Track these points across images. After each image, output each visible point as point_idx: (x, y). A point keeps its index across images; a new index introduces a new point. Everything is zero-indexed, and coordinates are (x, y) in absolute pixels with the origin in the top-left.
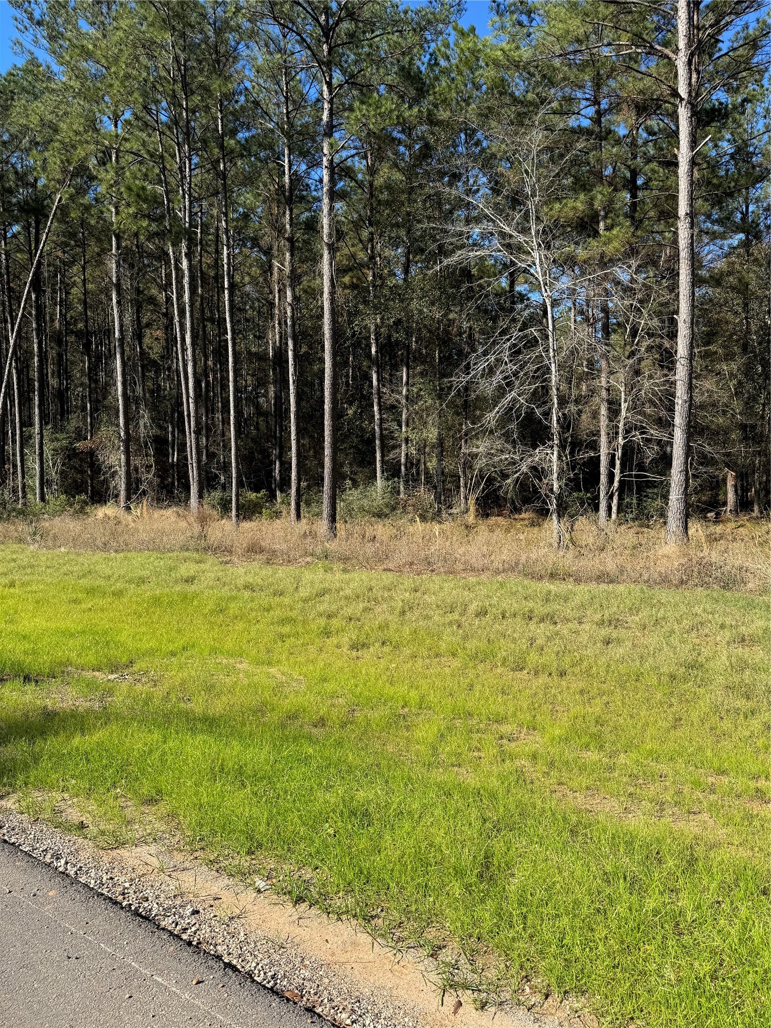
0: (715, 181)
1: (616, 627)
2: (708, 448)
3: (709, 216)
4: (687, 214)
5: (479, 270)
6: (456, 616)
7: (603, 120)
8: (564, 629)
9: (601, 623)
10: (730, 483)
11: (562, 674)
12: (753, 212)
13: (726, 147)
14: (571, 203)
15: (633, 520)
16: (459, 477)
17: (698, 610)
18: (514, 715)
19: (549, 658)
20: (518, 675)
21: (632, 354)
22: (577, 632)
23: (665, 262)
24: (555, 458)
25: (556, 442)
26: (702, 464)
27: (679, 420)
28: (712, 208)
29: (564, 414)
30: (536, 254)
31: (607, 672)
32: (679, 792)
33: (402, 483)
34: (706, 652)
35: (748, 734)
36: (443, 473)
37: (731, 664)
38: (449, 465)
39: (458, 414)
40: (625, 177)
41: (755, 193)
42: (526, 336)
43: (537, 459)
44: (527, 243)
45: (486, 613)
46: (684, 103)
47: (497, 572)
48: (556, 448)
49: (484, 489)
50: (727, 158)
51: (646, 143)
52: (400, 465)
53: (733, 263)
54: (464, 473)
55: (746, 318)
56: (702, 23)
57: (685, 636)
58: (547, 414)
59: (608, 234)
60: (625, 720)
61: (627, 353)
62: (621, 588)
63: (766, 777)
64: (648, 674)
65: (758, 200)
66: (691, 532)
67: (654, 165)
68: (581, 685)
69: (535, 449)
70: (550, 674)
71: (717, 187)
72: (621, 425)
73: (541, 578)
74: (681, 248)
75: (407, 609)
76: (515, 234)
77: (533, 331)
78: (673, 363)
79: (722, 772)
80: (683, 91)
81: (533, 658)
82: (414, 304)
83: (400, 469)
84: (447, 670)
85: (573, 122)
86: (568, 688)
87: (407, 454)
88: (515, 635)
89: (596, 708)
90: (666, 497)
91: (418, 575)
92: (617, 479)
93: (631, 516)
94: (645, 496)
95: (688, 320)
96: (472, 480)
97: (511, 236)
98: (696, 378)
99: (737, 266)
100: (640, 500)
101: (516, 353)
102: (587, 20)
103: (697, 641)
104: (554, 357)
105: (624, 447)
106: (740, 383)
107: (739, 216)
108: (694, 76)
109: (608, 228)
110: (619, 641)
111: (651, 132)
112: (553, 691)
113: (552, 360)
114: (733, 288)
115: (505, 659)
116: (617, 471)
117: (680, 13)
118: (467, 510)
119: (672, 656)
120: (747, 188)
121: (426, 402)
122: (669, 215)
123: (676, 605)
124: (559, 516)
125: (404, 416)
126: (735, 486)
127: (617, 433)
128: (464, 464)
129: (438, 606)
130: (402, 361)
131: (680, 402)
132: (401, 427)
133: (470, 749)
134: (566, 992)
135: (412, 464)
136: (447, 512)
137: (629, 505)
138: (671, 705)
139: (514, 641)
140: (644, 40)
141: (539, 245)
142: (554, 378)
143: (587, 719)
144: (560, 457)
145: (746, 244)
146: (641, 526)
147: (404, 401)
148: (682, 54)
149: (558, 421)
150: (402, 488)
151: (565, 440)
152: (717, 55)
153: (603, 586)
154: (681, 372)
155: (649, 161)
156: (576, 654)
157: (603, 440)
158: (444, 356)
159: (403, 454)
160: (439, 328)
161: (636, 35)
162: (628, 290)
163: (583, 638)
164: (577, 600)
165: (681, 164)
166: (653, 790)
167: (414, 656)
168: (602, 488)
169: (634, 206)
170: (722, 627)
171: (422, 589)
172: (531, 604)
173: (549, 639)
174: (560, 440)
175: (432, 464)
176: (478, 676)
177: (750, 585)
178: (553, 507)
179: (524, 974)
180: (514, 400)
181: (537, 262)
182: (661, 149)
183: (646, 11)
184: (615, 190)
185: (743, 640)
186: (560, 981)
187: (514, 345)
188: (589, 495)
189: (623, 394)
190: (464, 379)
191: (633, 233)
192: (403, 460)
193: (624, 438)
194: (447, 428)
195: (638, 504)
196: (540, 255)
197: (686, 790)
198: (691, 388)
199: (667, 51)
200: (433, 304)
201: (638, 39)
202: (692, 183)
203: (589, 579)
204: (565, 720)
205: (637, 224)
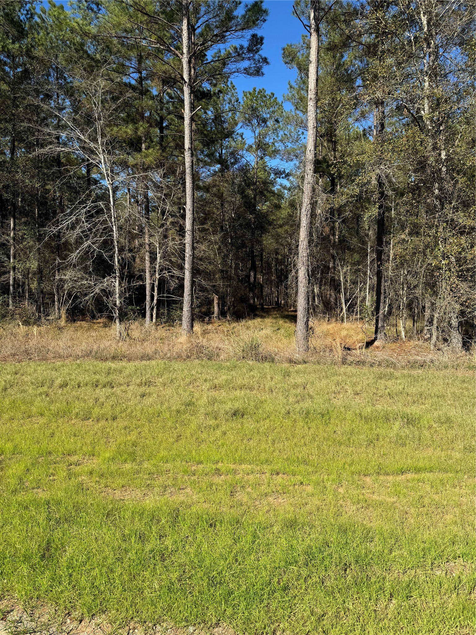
0: (205, 132)
1: (149, 386)
2: (203, 282)
3: (202, 152)
4: (189, 148)
5: (67, 160)
6: (45, 389)
7: (143, 83)
8: (118, 390)
9: (140, 385)
10: (216, 302)
11: (114, 419)
12: (225, 154)
13: (210, 114)
14: (124, 129)
15: (165, 323)
16: (54, 295)
17: (193, 372)
18: (81, 448)
19: (107, 410)
20: (86, 423)
21: (162, 225)
22: (125, 392)
23: (179, 173)
24: (117, 284)
25: (117, 275)
26: (201, 291)
27: (187, 266)
28: (204, 147)
29: (122, 258)
30: (101, 156)
31: (142, 414)
32: (175, 479)
33: (10, 298)
34: (196, 395)
35: (215, 438)
36: (42, 292)
37: (208, 401)
38: (47, 286)
39: (53, 253)
40: (156, 120)
41: (225, 143)
42: (96, 206)
43: (105, 285)
44: (96, 148)
45: (67, 385)
46: (187, 84)
47: (77, 357)
48: (117, 279)
49: (72, 304)
50: (211, 121)
51: (168, 102)
52: (9, 286)
53: (216, 180)
54: (58, 292)
55: (222, 212)
56: (196, 42)
57: (186, 387)
58: (112, 257)
59: (146, 151)
60: (150, 441)
61: (159, 225)
62: (154, 363)
63: (222, 461)
64: (165, 412)
65: (227, 148)
66: (194, 329)
67: (172, 116)
68: (126, 423)
69: (104, 278)
70: (107, 419)
71: (206, 136)
72: (157, 266)
73: (107, 359)
74: (186, 167)
75: (8, 386)
76: (87, 141)
77: (101, 204)
78: (185, 232)
79: (201, 462)
80: (186, 77)
81: (96, 411)
82: (19, 176)
83: (9, 288)
84: (36, 425)
85: (125, 79)
86: (117, 427)
87: (14, 279)
88: (86, 398)
89: (133, 437)
90: (182, 309)
91: (19, 362)
92: (155, 298)
93: (164, 320)
94: (172, 309)
95: (191, 209)
96: (63, 297)
97: (85, 142)
98: (197, 243)
99: (217, 183)
100: (168, 310)
101: (90, 217)
102: (132, 20)
103: (192, 390)
104: (115, 222)
105: (159, 279)
106: (220, 247)
107: (218, 155)
108: (193, 71)
109: (148, 148)
110: (150, 394)
111: (171, 97)
112: (108, 430)
113: (114, 224)
114: (215, 195)
115: (77, 414)
116: (155, 293)
117: (184, 33)
118: (60, 317)
119: (178, 399)
120: (222, 140)
121: (28, 243)
122: (180, 147)
123: (183, 370)
124: (120, 321)
125: (12, 252)
126: (218, 304)
127: (155, 271)
128: (58, 286)
129: (32, 383)
130: (10, 213)
131: (188, 256)
132: (10, 259)
133: (47, 475)
134: (93, 615)
135: (19, 285)
136: (45, 319)
137: (163, 314)
138: (176, 428)
139: (85, 401)
140: (165, 42)
141: (104, 151)
142: (115, 234)
143: (127, 443)
144: (120, 284)
145: (221, 171)
146: (169, 326)
147: (12, 241)
148: (185, 56)
149: (119, 261)
150: (11, 302)
151: (123, 274)
152: (205, 62)
153: (144, 362)
154: (188, 239)
155: (169, 113)
156: (124, 405)
157: (148, 275)
158: (42, 213)
159: (11, 278)
160: (37, 194)
161: (160, 38)
162: (158, 187)
163: (130, 395)
164: (127, 372)
165: (185, 119)
166: (161, 480)
167: (12, 419)
168: (147, 303)
169: (162, 138)
170: (206, 381)
171: (22, 371)
172: (97, 377)
173: (107, 397)
174: (120, 273)
175: (34, 286)
176: (58, 426)
177: (222, 357)
178: (116, 314)
179: (67, 612)
180: (89, 246)
181: (103, 161)
182: (176, 108)
183: (165, 25)
184: (151, 126)
185: (216, 387)
186: (89, 610)
187: (89, 211)
188: (138, 308)
189: (158, 249)
190: (54, 230)
191: (161, 153)
192: (11, 282)
193: (159, 274)
194: (44, 261)
195: (168, 313)
196: (104, 157)
197: (179, 476)
198: (194, 248)
199: (177, 52)
200: (33, 177)
201: (160, 40)
202: (191, 131)
203: (137, 358)
204: (113, 446)
205: (163, 149)
